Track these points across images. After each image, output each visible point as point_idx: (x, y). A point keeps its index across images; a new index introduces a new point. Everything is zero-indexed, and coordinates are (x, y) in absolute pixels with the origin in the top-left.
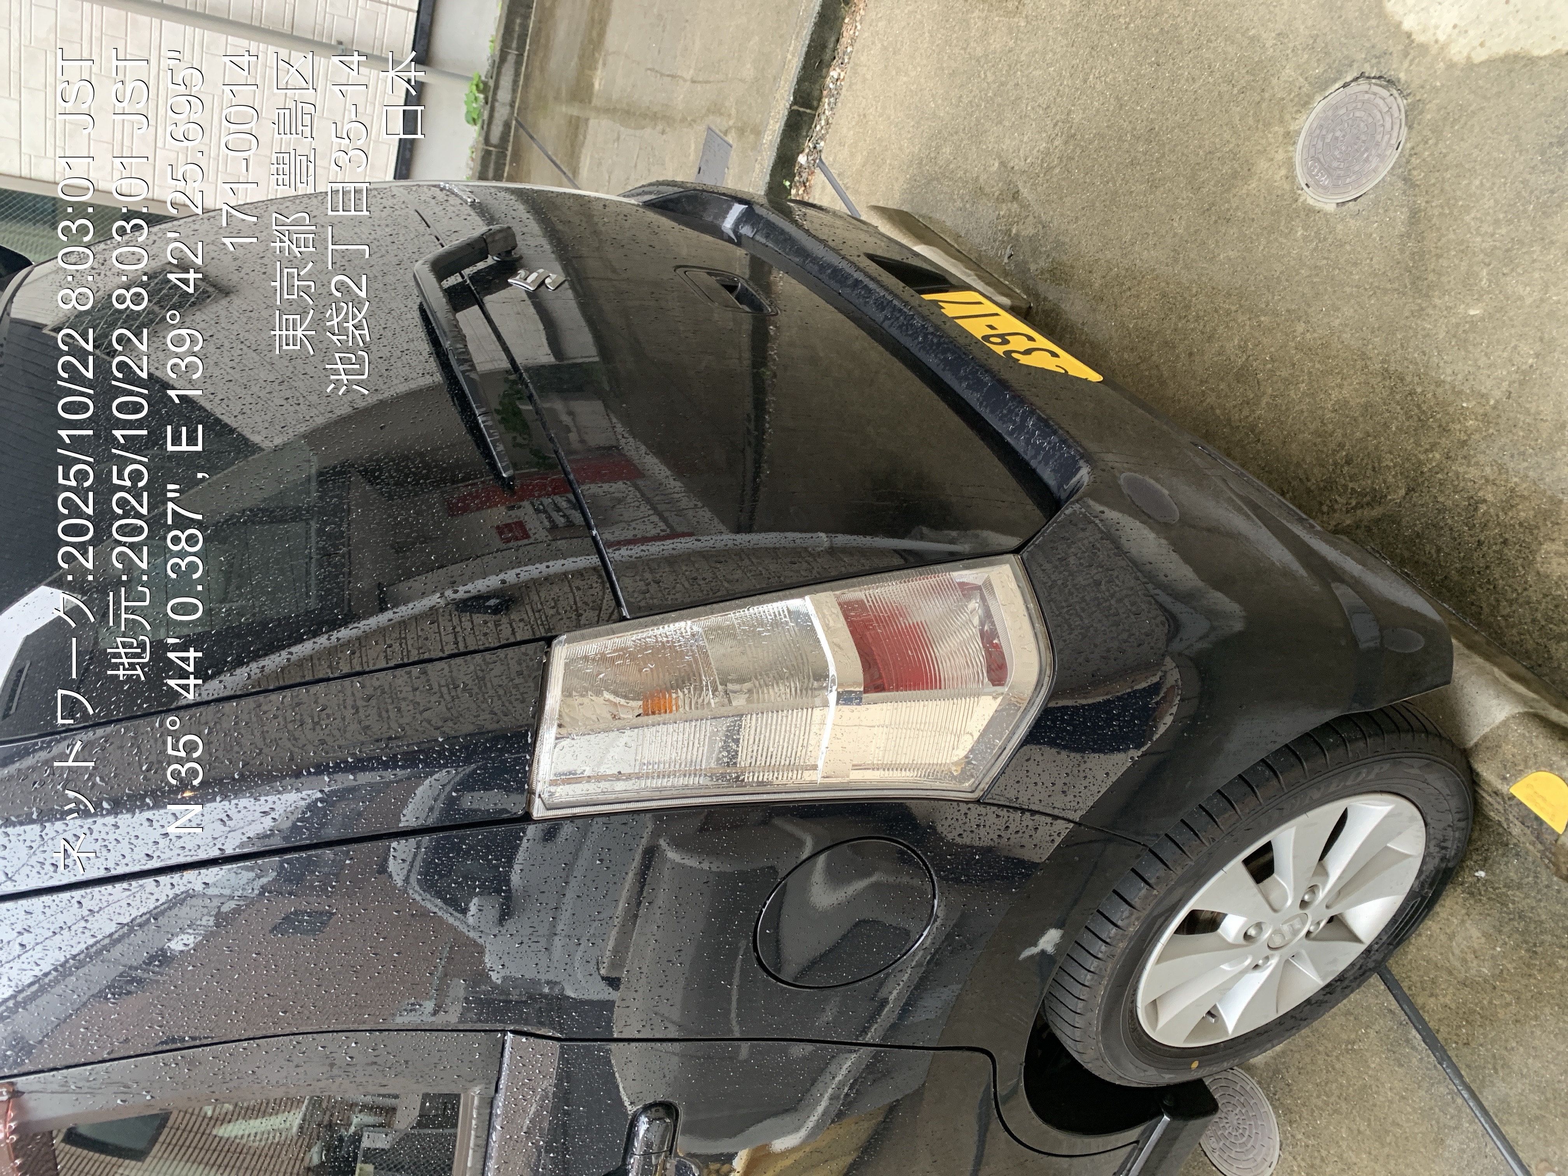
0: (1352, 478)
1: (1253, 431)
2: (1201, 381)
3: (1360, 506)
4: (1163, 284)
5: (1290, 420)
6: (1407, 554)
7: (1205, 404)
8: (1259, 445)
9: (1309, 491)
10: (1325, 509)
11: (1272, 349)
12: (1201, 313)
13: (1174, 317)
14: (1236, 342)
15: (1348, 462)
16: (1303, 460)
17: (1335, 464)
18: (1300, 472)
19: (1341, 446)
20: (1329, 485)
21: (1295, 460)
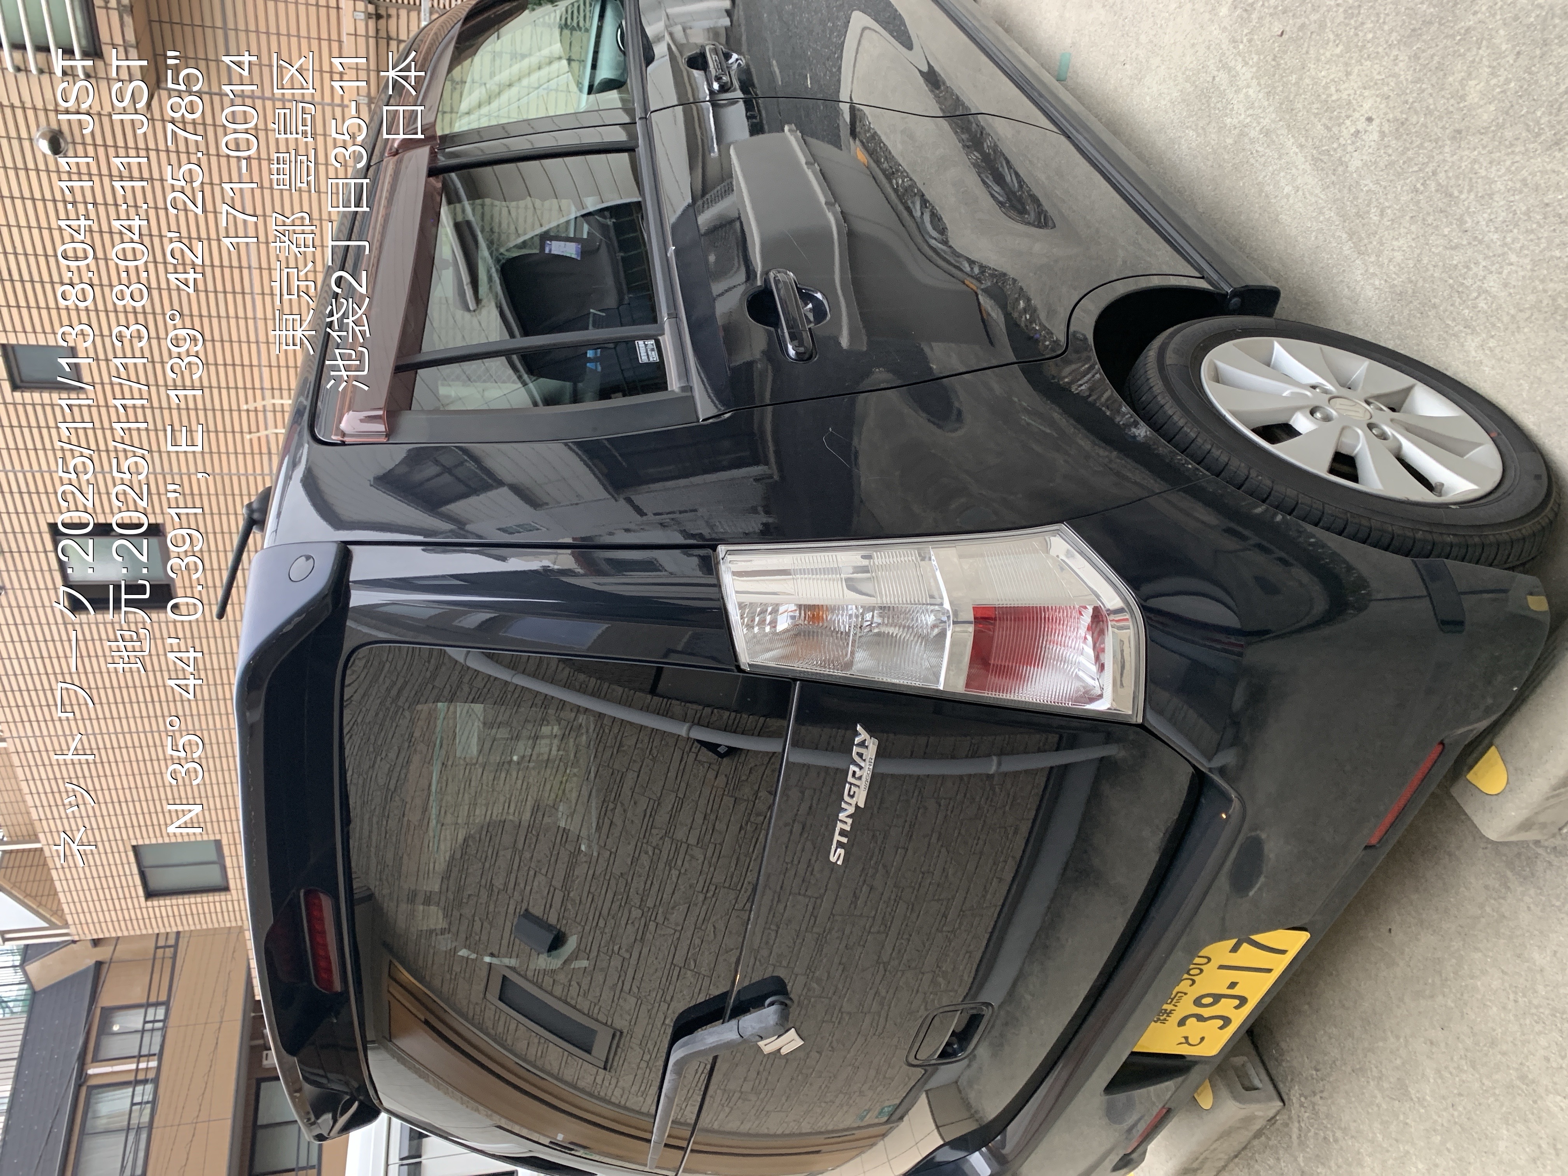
0: (1316, 1134)
1: (1361, 1069)
2: (1406, 1041)
3: (1300, 1129)
4: (1504, 1047)
5: (1360, 1110)
6: (1271, 1143)
7: (1389, 1034)
8: (1349, 1070)
9: (1314, 1094)
10: (1303, 1099)
11: (1413, 1130)
12: (1464, 1077)
13: (1469, 1042)
14: (1428, 1098)
15: (1325, 1138)
16: (1333, 1103)
17: (1326, 1127)
18: (1325, 1094)
19: (1336, 1141)
20: (1316, 1113)
21: (1335, 1095)
